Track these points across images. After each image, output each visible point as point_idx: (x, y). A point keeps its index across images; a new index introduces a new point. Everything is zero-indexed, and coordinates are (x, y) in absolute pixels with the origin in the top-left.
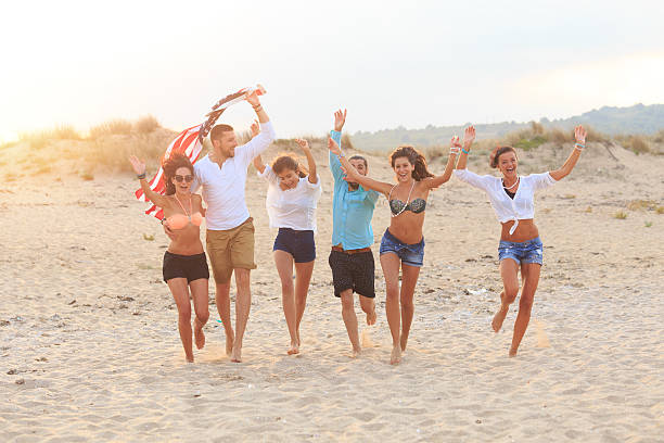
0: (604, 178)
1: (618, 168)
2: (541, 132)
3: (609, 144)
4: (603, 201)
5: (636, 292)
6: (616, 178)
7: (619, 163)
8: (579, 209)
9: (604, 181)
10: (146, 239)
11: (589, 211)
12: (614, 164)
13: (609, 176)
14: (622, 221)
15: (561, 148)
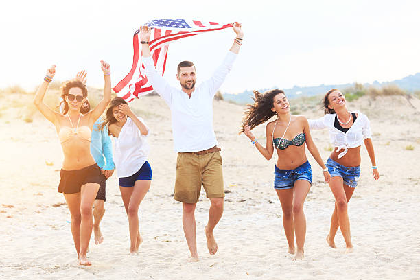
0: (405, 121)
1: (415, 114)
2: (361, 88)
3: (409, 97)
4: (401, 138)
5: (399, 201)
6: (414, 121)
7: (417, 111)
8: (381, 143)
9: (404, 123)
10: (48, 165)
11: (388, 144)
12: (413, 111)
13: (408, 120)
14: (410, 152)
15: (375, 100)
